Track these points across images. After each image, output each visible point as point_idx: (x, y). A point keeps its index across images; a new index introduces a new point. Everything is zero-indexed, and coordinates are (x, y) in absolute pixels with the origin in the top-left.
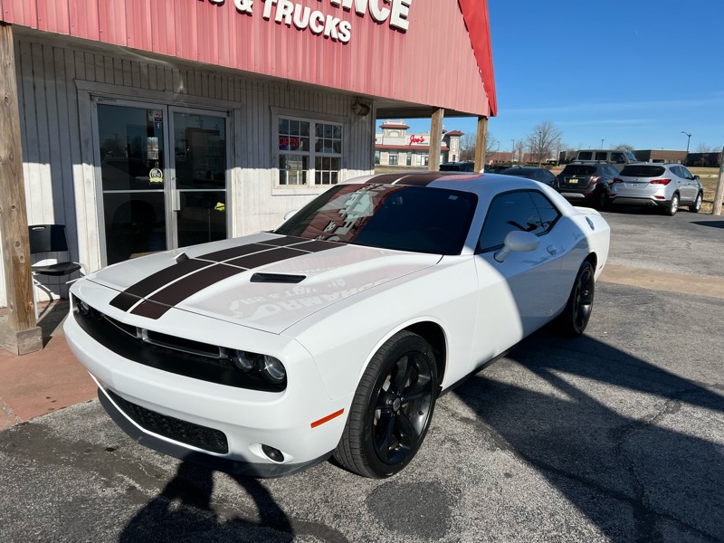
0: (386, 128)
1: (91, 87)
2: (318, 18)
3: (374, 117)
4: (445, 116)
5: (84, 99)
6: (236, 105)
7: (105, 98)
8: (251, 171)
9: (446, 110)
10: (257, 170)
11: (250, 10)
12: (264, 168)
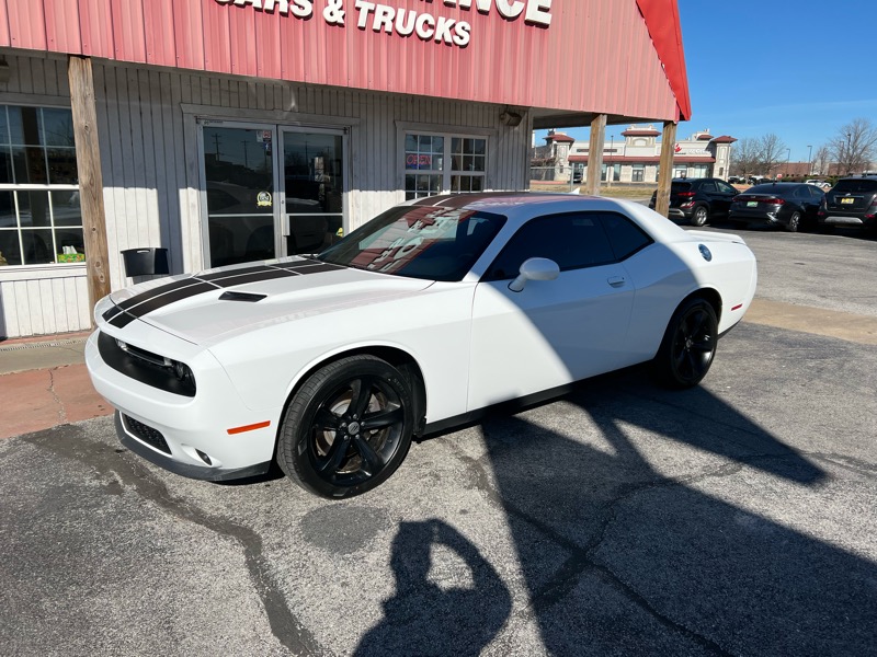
0: (630, 136)
1: (196, 110)
2: (426, 22)
3: (530, 127)
4: (608, 123)
5: (190, 121)
6: (353, 121)
7: (212, 121)
8: (371, 193)
9: (609, 116)
10: (379, 192)
11: (341, 21)
12: (387, 190)
